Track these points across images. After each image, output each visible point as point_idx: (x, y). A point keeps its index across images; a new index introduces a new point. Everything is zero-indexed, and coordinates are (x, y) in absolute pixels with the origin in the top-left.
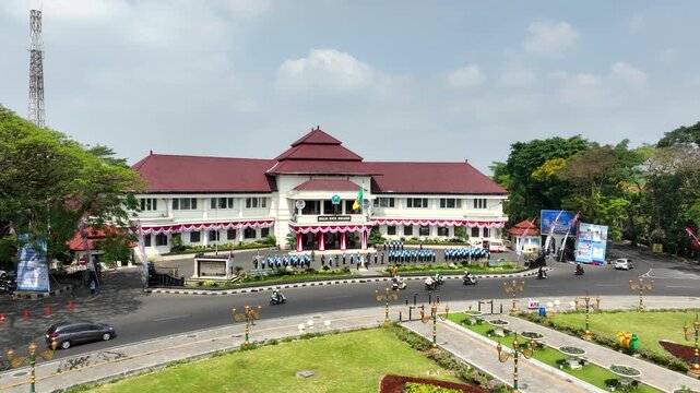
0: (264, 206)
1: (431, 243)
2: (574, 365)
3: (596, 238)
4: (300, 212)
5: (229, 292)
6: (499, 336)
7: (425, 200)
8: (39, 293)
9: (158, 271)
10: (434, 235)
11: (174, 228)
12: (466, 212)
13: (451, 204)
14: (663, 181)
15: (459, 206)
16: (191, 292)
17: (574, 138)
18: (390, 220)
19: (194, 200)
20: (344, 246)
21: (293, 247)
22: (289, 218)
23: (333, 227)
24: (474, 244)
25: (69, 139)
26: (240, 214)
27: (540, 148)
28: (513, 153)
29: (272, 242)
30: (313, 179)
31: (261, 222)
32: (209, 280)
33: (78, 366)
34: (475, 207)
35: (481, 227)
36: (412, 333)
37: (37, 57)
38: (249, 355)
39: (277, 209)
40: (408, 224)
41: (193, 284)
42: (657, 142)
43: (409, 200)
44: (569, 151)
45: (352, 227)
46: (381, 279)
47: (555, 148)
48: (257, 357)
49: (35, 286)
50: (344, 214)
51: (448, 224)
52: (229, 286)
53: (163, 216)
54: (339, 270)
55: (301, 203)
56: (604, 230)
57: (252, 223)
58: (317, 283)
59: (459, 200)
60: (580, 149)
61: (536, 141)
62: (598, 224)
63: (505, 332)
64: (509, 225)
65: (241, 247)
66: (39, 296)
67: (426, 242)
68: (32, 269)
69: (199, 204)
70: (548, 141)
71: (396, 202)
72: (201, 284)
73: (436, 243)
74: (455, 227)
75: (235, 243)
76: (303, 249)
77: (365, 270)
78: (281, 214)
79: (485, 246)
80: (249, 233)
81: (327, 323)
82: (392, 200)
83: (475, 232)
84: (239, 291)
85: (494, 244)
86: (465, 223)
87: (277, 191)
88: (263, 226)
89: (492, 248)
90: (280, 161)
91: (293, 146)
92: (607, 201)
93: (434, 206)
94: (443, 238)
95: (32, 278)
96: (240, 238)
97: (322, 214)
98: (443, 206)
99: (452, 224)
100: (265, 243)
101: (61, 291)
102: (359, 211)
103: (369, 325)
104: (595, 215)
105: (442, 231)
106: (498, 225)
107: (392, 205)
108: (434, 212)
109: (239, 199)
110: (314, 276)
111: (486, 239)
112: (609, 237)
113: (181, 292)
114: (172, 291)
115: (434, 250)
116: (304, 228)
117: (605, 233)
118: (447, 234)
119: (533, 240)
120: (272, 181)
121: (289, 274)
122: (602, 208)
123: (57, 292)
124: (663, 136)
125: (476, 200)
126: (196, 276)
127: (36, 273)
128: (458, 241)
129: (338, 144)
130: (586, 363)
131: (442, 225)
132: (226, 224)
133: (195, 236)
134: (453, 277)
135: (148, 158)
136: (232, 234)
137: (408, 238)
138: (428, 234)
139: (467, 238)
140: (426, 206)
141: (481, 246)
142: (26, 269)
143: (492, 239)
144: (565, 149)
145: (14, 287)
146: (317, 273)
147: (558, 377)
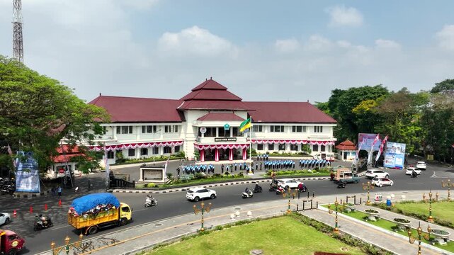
0: (176, 131)
1: (286, 155)
2: (442, 242)
3: (398, 152)
4: (203, 135)
5: (167, 191)
6: (373, 221)
7: (283, 127)
8: (34, 193)
9: (116, 177)
10: (288, 150)
11: (119, 146)
12: (309, 135)
13: (299, 129)
14: (437, 114)
15: (305, 131)
16: (140, 191)
17: (378, 86)
18: (260, 141)
19: (131, 127)
20: (231, 158)
21: (199, 159)
22: (194, 139)
23: (225, 145)
24: (315, 155)
25: (61, 84)
26: (160, 137)
27: (356, 93)
28: (333, 96)
29: (182, 155)
30: (211, 113)
31: (175, 142)
32: (152, 183)
33: (87, 249)
34: (315, 131)
35: (320, 145)
36: (313, 220)
37: (18, 27)
38: (207, 239)
39: (186, 133)
40: (271, 143)
41: (140, 186)
42: (431, 89)
43: (272, 127)
44: (376, 95)
45: (237, 145)
46: (266, 181)
47: (366, 93)
48: (215, 240)
49: (30, 188)
50: (231, 137)
51: (298, 143)
52: (166, 187)
53: (110, 138)
54: (237, 175)
55: (203, 129)
56: (403, 146)
57: (169, 143)
58: (224, 184)
59: (305, 127)
60: (383, 93)
61: (353, 88)
62: (399, 143)
63: (376, 218)
64: (337, 143)
65: (162, 159)
66: (33, 196)
67: (283, 155)
68: (27, 177)
69: (134, 130)
70: (361, 88)
71: (263, 128)
72: (146, 186)
73: (290, 155)
74: (302, 145)
75: (158, 156)
76: (205, 160)
77: (252, 174)
78: (188, 137)
79: (322, 157)
80: (167, 150)
81: (249, 213)
82: (261, 127)
83: (315, 148)
84: (174, 190)
85: (329, 156)
86: (309, 142)
87: (185, 121)
88: (176, 145)
89: (328, 158)
90: (185, 100)
91: (194, 91)
92: (405, 127)
93: (289, 131)
94: (294, 152)
95: (27, 184)
96: (161, 152)
97: (217, 136)
98: (294, 131)
99: (300, 143)
100: (178, 156)
101: (48, 192)
102: (241, 135)
103: (278, 214)
104: (397, 136)
105: (294, 147)
106: (331, 143)
107: (261, 130)
108: (288, 135)
109: (160, 126)
110: (221, 179)
111: (323, 153)
112: (407, 151)
113: (134, 191)
114: (127, 191)
115: (294, 160)
116: (206, 146)
117: (404, 148)
118: (296, 149)
119: (353, 153)
120: (182, 114)
121: (204, 178)
122: (402, 132)
123: (45, 192)
124: (435, 86)
125: (315, 127)
126: (141, 180)
127: (30, 180)
128: (304, 154)
129: (225, 89)
130: (448, 241)
131: (294, 143)
132: (152, 144)
133: (132, 152)
134: (312, 179)
135: (99, 98)
136: (156, 150)
137: (271, 152)
138: (284, 149)
139: (310, 152)
140: (282, 131)
141: (320, 157)
142: (22, 177)
143: (326, 152)
144: (373, 94)
145: (14, 189)
146: (222, 177)
147: (435, 251)
